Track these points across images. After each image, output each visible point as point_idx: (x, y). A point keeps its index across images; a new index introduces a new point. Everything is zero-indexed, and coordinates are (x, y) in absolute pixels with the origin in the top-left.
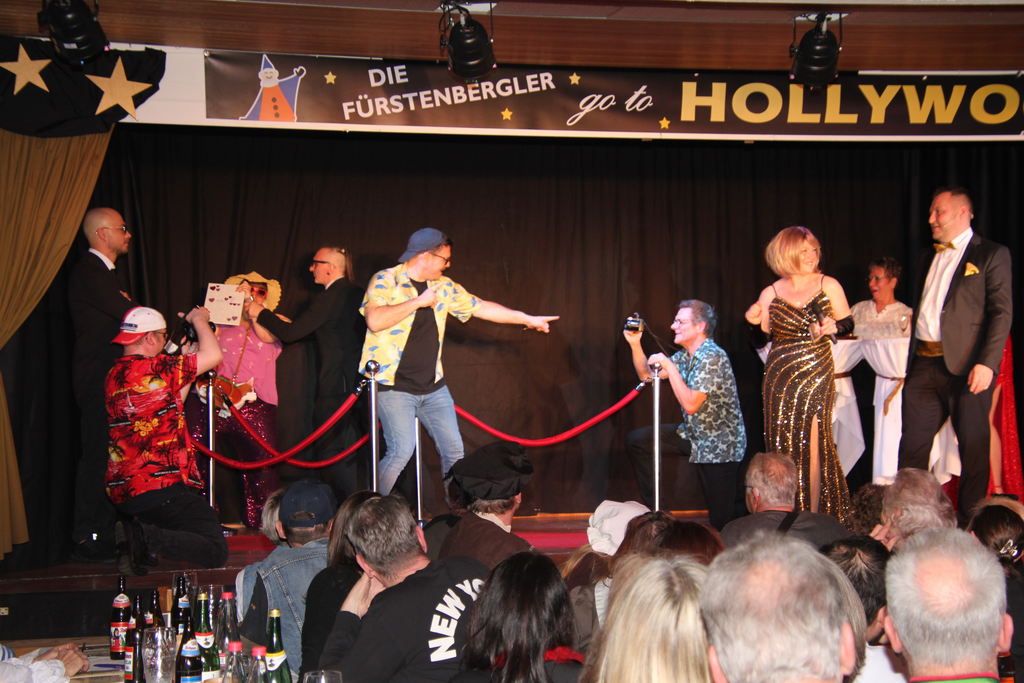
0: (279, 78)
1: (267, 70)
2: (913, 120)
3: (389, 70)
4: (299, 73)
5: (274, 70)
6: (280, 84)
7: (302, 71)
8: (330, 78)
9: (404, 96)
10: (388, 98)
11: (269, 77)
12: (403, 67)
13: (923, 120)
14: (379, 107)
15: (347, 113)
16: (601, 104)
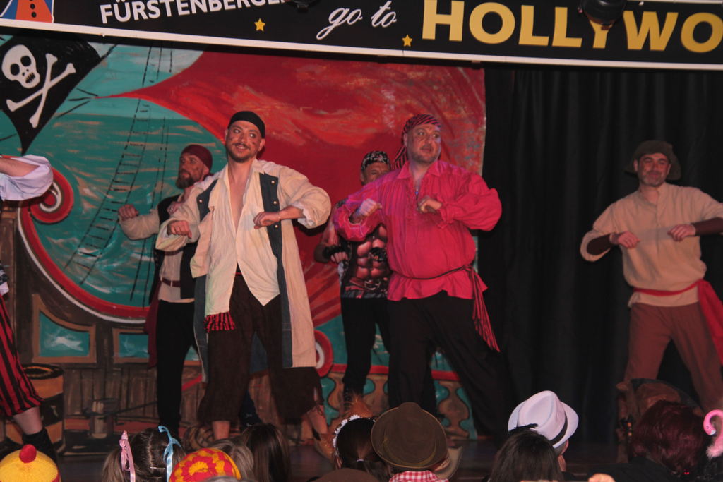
2: (631, 46)
9: (161, 1)
10: (145, 2)
13: (640, 48)
14: (136, 11)
15: (105, 15)
16: (349, 19)
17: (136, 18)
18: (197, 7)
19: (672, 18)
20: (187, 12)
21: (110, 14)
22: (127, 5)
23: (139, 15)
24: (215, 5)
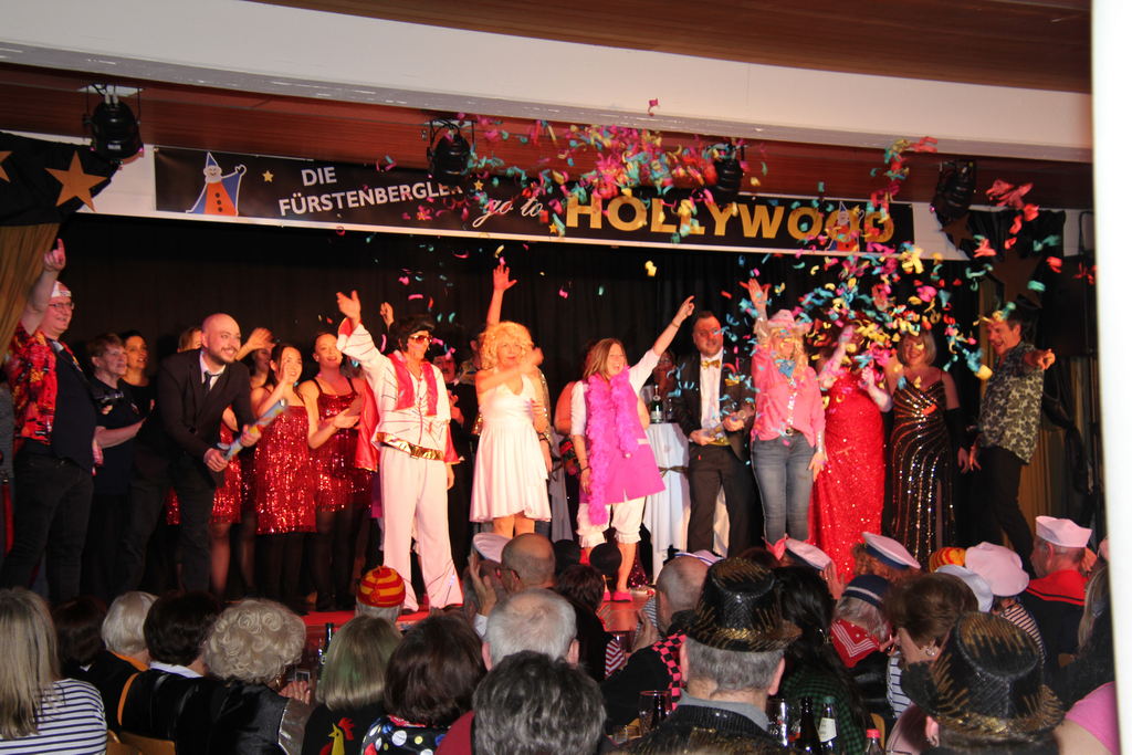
0: (222, 175)
1: (212, 167)
2: (746, 235)
3: (319, 170)
4: (240, 171)
5: (217, 167)
6: (223, 180)
7: (242, 169)
8: (268, 177)
9: (334, 195)
10: (319, 197)
11: (212, 174)
12: (332, 168)
13: (754, 235)
14: (311, 205)
15: (283, 209)
16: (500, 209)
17: (311, 210)
18: (365, 200)
19: (779, 212)
20: (357, 205)
21: (288, 207)
22: (303, 200)
23: (314, 207)
24: (382, 199)
